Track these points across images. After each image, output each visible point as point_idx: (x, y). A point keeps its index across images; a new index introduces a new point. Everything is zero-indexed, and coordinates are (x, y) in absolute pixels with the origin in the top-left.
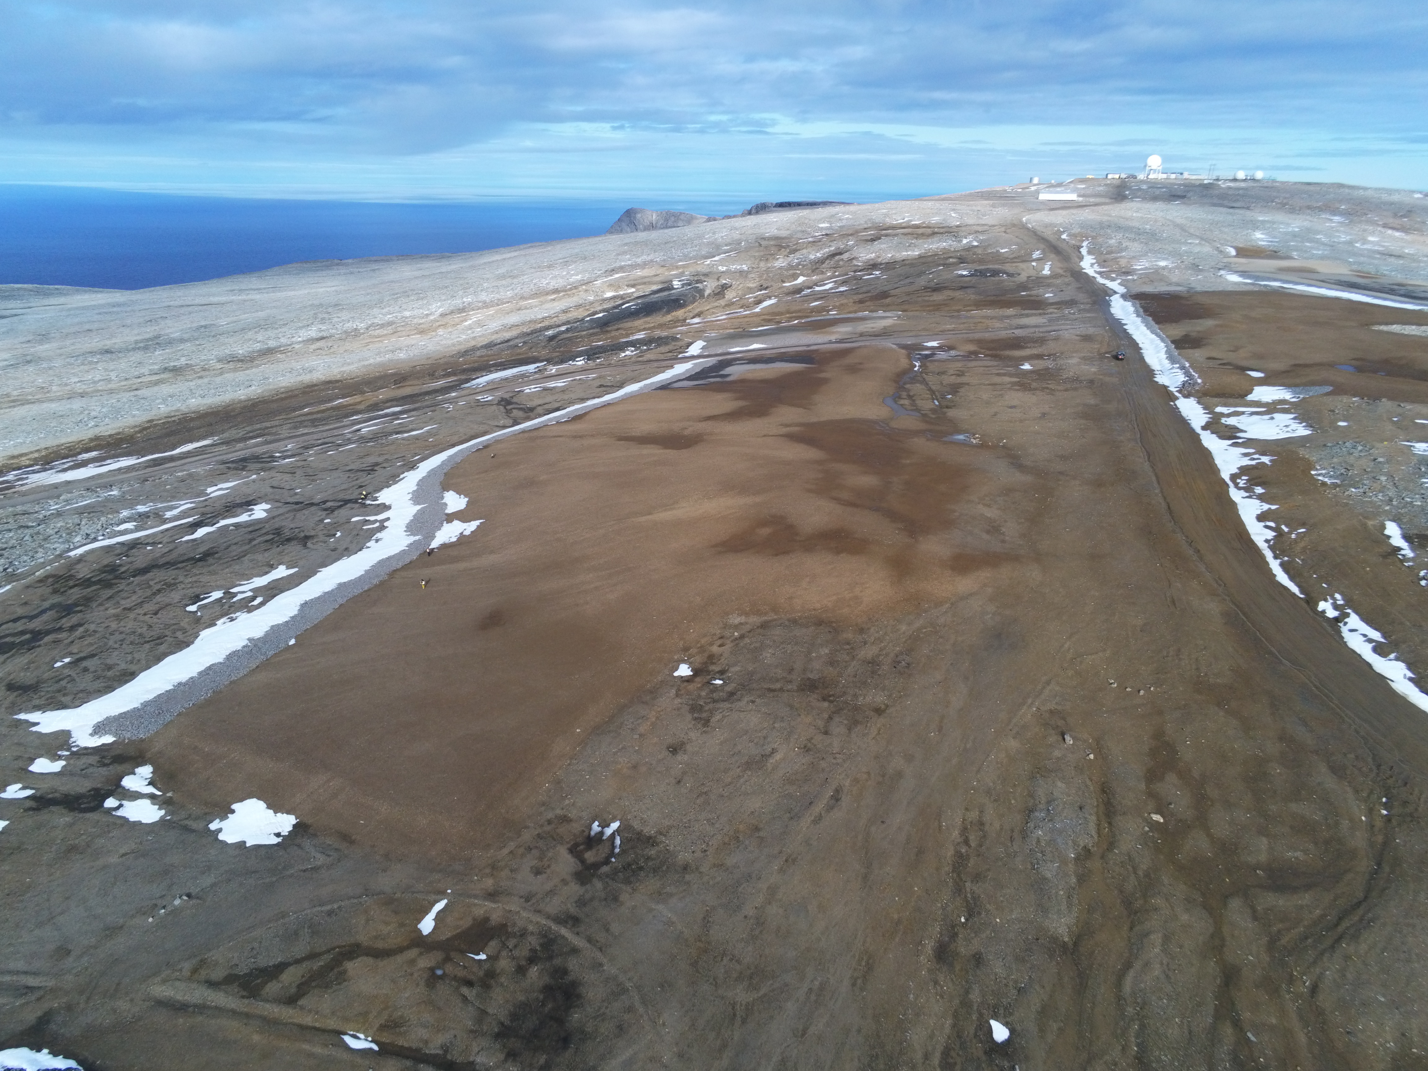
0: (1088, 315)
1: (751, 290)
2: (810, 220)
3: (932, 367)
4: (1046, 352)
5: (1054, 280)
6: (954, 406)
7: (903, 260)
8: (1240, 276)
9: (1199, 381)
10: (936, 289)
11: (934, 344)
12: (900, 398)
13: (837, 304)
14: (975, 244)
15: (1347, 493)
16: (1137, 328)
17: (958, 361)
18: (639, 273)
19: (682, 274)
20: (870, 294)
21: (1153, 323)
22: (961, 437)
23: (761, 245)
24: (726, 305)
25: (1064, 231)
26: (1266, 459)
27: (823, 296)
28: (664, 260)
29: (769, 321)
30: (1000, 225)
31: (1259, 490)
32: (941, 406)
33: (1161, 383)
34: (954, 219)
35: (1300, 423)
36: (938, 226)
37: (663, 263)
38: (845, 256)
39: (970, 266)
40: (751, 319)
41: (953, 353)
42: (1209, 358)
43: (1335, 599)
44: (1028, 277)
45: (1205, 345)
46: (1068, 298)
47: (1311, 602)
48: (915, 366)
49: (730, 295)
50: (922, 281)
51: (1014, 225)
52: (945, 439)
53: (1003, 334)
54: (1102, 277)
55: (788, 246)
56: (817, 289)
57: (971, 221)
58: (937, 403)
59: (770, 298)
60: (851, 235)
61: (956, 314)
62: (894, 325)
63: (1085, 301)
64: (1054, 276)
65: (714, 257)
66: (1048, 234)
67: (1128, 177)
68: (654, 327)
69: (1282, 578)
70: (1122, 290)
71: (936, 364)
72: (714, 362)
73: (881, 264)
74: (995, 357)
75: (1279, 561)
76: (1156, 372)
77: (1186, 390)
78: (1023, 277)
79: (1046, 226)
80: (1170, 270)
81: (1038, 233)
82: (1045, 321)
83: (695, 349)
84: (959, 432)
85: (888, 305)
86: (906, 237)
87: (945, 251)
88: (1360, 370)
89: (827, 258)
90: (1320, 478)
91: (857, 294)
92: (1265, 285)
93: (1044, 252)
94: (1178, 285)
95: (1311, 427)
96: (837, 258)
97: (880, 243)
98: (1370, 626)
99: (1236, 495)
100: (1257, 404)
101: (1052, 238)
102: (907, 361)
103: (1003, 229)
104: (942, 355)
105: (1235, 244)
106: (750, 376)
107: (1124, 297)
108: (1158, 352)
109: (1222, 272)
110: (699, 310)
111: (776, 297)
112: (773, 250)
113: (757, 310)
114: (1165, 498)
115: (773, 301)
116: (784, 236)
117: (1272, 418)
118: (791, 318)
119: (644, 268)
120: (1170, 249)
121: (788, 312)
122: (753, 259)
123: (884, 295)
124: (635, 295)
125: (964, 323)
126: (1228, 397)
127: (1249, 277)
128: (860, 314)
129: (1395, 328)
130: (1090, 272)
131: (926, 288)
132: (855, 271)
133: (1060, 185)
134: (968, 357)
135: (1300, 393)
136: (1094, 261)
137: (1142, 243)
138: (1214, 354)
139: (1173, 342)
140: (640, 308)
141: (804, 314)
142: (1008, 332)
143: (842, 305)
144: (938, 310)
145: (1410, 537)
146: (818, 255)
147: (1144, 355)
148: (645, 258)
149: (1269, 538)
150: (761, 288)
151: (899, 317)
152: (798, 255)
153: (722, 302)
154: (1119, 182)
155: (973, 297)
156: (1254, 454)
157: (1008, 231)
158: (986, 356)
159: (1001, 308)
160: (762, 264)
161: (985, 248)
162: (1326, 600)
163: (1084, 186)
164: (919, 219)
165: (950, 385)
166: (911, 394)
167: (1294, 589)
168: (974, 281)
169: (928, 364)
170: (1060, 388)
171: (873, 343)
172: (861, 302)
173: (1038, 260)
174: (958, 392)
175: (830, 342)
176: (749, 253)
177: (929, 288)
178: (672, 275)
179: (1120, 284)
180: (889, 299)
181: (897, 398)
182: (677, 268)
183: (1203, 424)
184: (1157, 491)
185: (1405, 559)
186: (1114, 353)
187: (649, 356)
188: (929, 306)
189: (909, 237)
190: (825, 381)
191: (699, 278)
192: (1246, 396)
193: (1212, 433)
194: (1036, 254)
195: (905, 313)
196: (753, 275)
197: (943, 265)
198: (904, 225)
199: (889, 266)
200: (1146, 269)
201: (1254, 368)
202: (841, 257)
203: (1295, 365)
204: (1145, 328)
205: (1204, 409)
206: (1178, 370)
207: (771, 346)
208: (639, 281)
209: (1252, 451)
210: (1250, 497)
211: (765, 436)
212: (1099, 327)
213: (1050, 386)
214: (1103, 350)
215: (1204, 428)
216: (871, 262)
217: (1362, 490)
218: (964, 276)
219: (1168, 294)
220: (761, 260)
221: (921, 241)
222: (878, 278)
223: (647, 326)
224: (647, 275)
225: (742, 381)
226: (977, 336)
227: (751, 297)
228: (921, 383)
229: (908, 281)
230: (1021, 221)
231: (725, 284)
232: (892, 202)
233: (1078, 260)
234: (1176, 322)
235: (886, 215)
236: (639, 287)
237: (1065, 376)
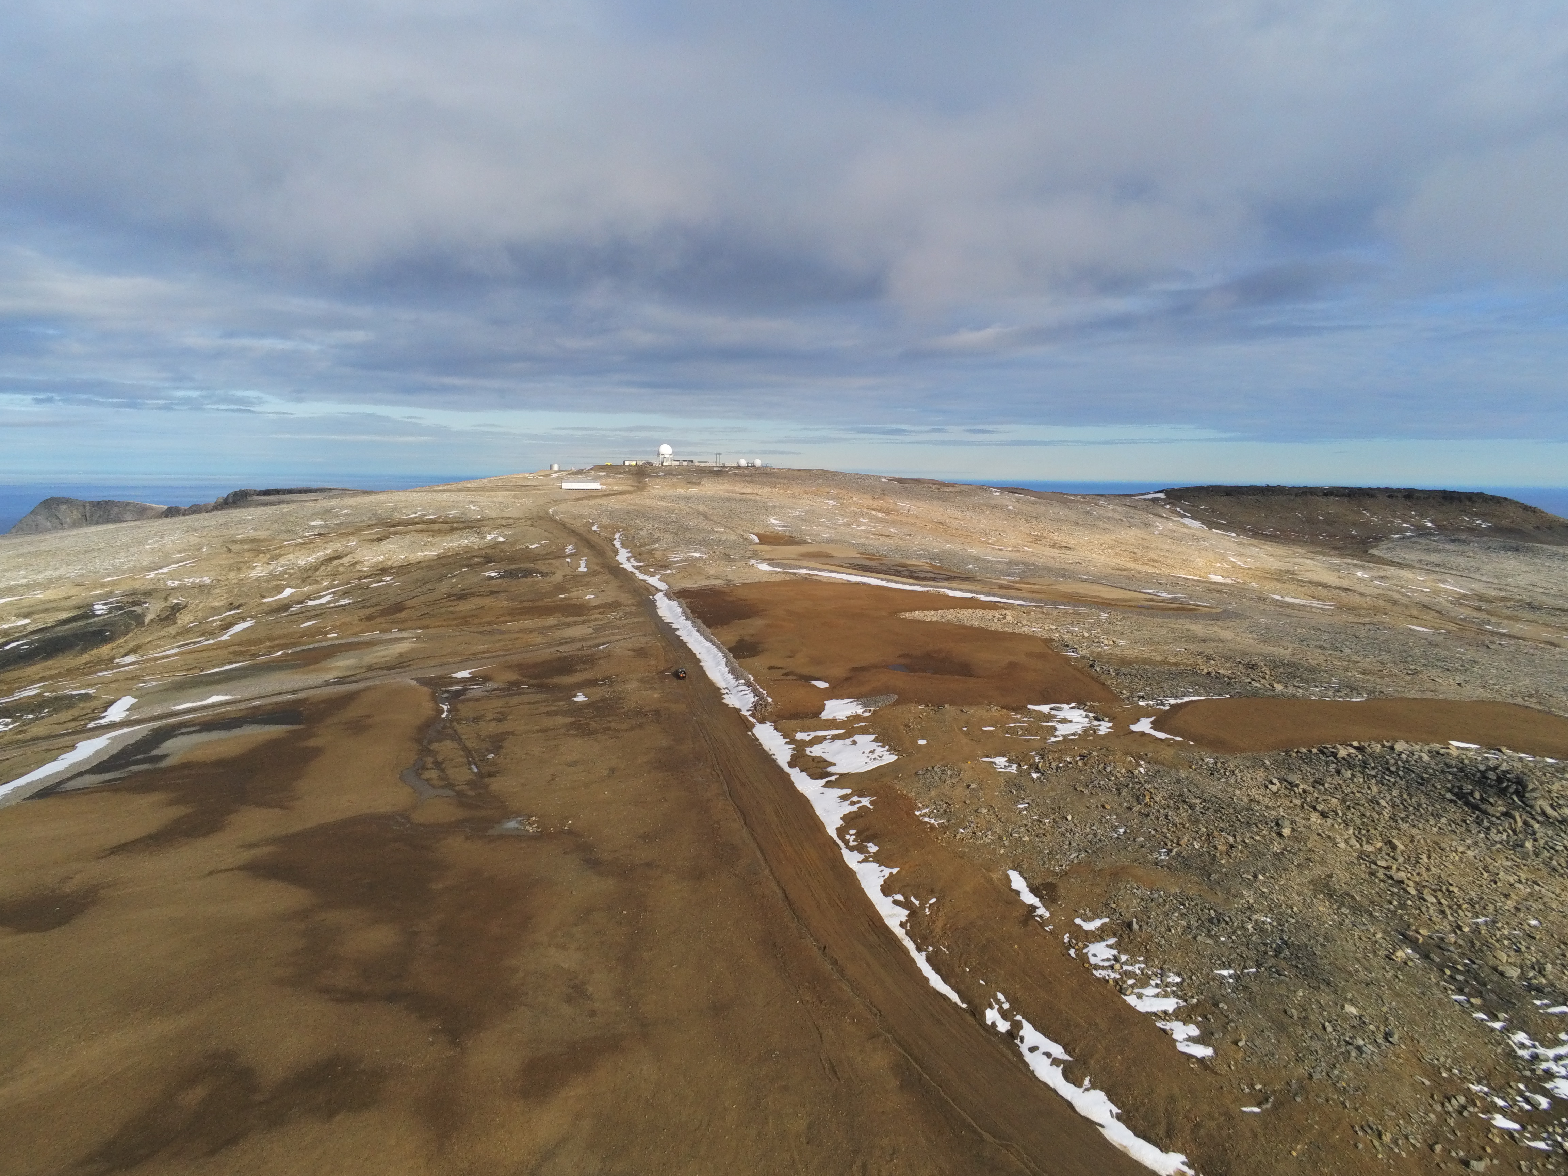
0: (636, 620)
1: (215, 611)
2: (297, 517)
3: (466, 710)
4: (599, 676)
5: (592, 578)
6: (498, 772)
7: (419, 562)
8: (770, 565)
9: (770, 700)
10: (462, 597)
11: (464, 674)
12: (424, 768)
13: (338, 623)
14: (502, 540)
15: (958, 837)
16: (690, 634)
17: (498, 697)
18: (39, 596)
19: (110, 594)
20: (379, 608)
21: (703, 626)
22: (512, 824)
23: (229, 550)
24: (178, 634)
25: (593, 523)
26: (866, 802)
27: (319, 613)
28: (83, 575)
29: (241, 653)
30: (526, 517)
31: (873, 848)
32: (481, 775)
33: (731, 706)
34: (474, 512)
35: (883, 746)
36: (457, 520)
37: (79, 580)
38: (346, 560)
39: (498, 565)
40: (216, 653)
41: (489, 686)
42: (770, 668)
43: (998, 1002)
44: (565, 576)
45: (762, 651)
46: (611, 600)
47: (977, 1013)
48: (443, 711)
49: (184, 619)
50: (444, 588)
51: (541, 518)
52: (491, 832)
53: (546, 654)
54: (641, 572)
55: (269, 550)
56: (311, 603)
57: (493, 514)
58: (476, 770)
59: (244, 619)
60: (352, 534)
61: (488, 628)
62: (412, 650)
63: (630, 602)
64: (592, 573)
65: (161, 568)
66: (577, 525)
67: (644, 465)
68: (59, 675)
69: (936, 981)
70: (662, 586)
71: (470, 704)
72: (145, 733)
73: (392, 568)
74: (540, 686)
75: (924, 954)
76: (723, 691)
77: (761, 713)
78: (558, 577)
79: (575, 518)
80: (705, 561)
81: (568, 525)
82: (591, 631)
83: (116, 713)
84: (508, 815)
85: (404, 621)
86: (420, 535)
87: (469, 550)
88: (911, 669)
89: (322, 563)
90: (926, 819)
91: (364, 607)
92: (794, 574)
93: (576, 547)
94: (716, 578)
95: (895, 750)
96: (335, 562)
97: (388, 543)
98: (1049, 1038)
99: (852, 859)
100: (833, 724)
101: (582, 530)
102: (431, 704)
103: (529, 522)
104: (476, 690)
105: (755, 531)
106: (200, 755)
107: (667, 595)
108: (718, 664)
109: (753, 561)
110: (135, 643)
111: (252, 617)
112: (247, 556)
113: (225, 637)
114: (778, 882)
115: (248, 624)
116: (263, 537)
117: (854, 743)
118: (272, 647)
119: (48, 589)
120: (700, 538)
121: (270, 639)
122: (218, 569)
123: (398, 607)
124: (29, 629)
125: (499, 641)
126: (802, 718)
127: (778, 566)
128: (367, 636)
129: (918, 615)
130: (628, 566)
131: (449, 595)
132: (360, 579)
133: (580, 472)
134: (509, 689)
135: (869, 706)
136: (630, 555)
137: (672, 533)
138: (774, 663)
139: (730, 650)
140: (36, 648)
141: (292, 641)
142: (552, 650)
143: (344, 624)
144: (466, 623)
145: (1038, 889)
146: (311, 560)
147: (705, 669)
148: (50, 573)
149: (904, 919)
150: (231, 606)
151: (418, 637)
152: (282, 561)
153: (172, 630)
154: (636, 468)
155: (506, 604)
156: (851, 795)
157: (535, 524)
158: (530, 686)
159: (540, 615)
160: (232, 575)
161: (513, 544)
162: (992, 1008)
163: (604, 474)
164: (433, 514)
165: (490, 737)
166: (440, 759)
167: (954, 997)
168: (504, 584)
169: (460, 706)
170: (624, 726)
171: (388, 680)
172: (369, 618)
173: (571, 555)
174: (501, 747)
175: (327, 684)
176: (214, 562)
177: (453, 595)
178: (93, 596)
179: (659, 579)
180: (406, 612)
181: (420, 768)
182: (102, 585)
183: (789, 759)
184: (767, 872)
185: (1043, 924)
186: (673, 670)
187: (37, 730)
188: (454, 619)
189: (425, 534)
190: (317, 752)
191: (136, 598)
192: (820, 714)
193: (802, 771)
194: (569, 549)
195: (426, 631)
196: (219, 591)
197: (467, 566)
198: (416, 520)
199: (403, 569)
200: (682, 561)
201: (817, 676)
202: (341, 561)
203: (854, 670)
204: (698, 634)
205: (785, 738)
206: (744, 688)
207: (239, 697)
208: (37, 608)
209: (849, 791)
210: (865, 860)
211: (211, 873)
212: (650, 634)
213: (612, 725)
214: (661, 668)
215: (791, 764)
216: (380, 567)
217: (970, 830)
218: (492, 578)
219: (710, 589)
220: (230, 570)
221: (438, 539)
222: (389, 586)
223: (48, 673)
224: (51, 597)
225: (186, 766)
226: (516, 658)
227: (215, 620)
228: (452, 738)
229: (428, 587)
230: (547, 513)
231: (177, 604)
232: (401, 493)
233: (613, 555)
234: (727, 624)
235: (395, 509)
236: (36, 616)
237: (626, 709)
